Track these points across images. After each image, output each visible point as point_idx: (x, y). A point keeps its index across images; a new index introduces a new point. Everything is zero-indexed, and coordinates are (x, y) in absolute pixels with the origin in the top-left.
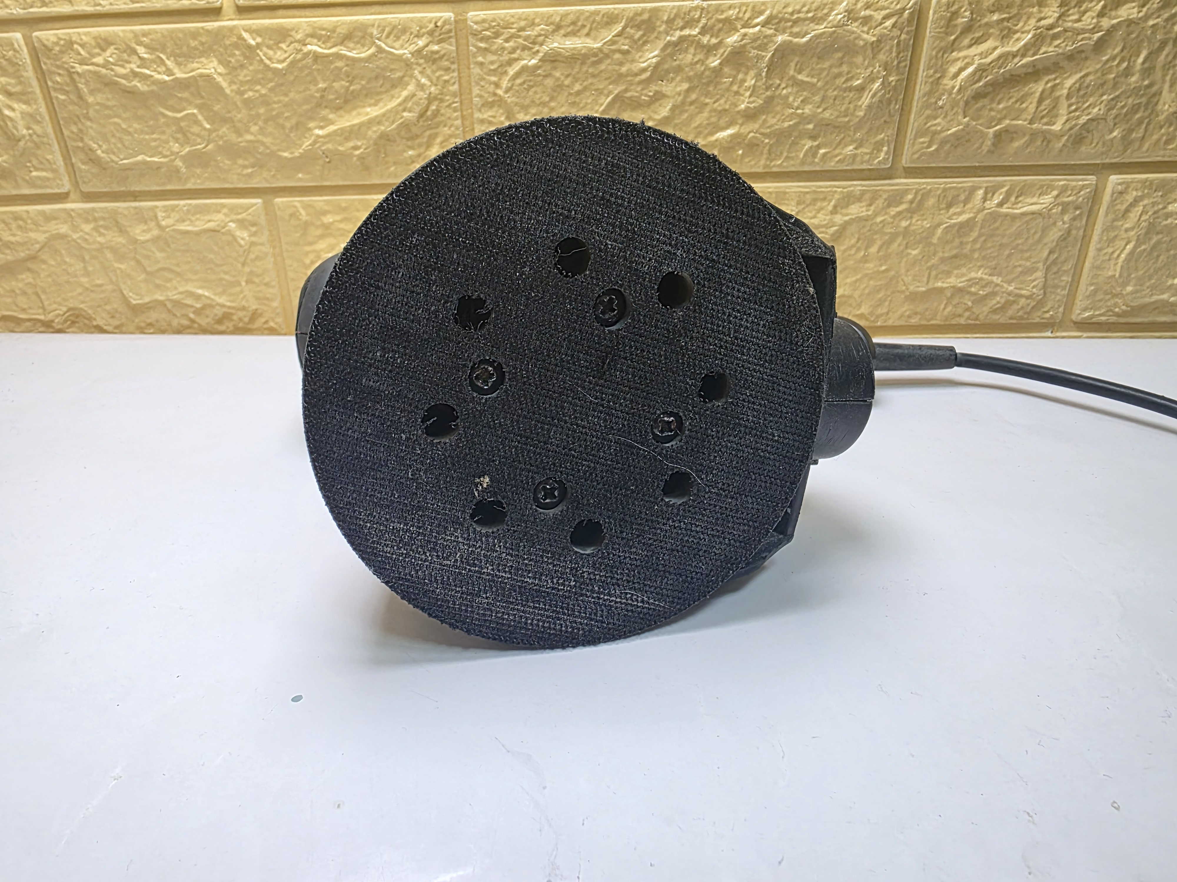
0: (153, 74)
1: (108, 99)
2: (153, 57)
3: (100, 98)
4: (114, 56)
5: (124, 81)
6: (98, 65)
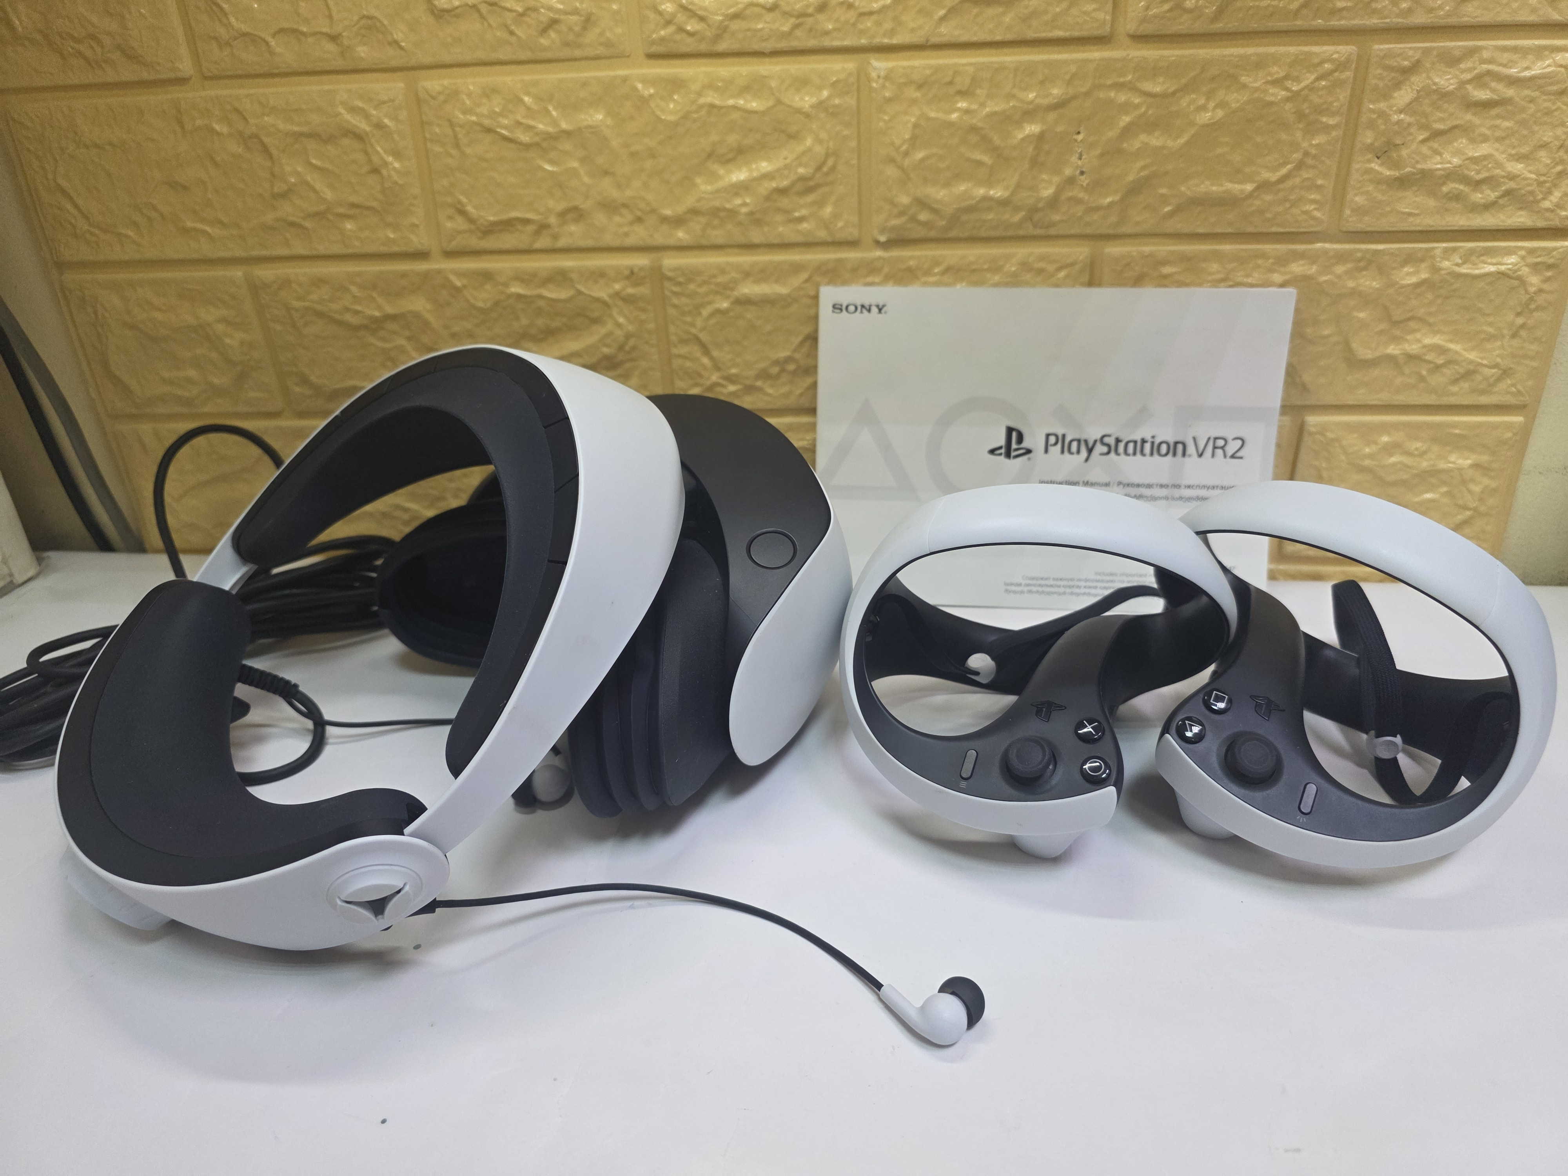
0: (364, 309)
1: (323, 331)
2: (366, 295)
3: (314, 329)
4: (328, 293)
5: (336, 315)
6: (313, 301)
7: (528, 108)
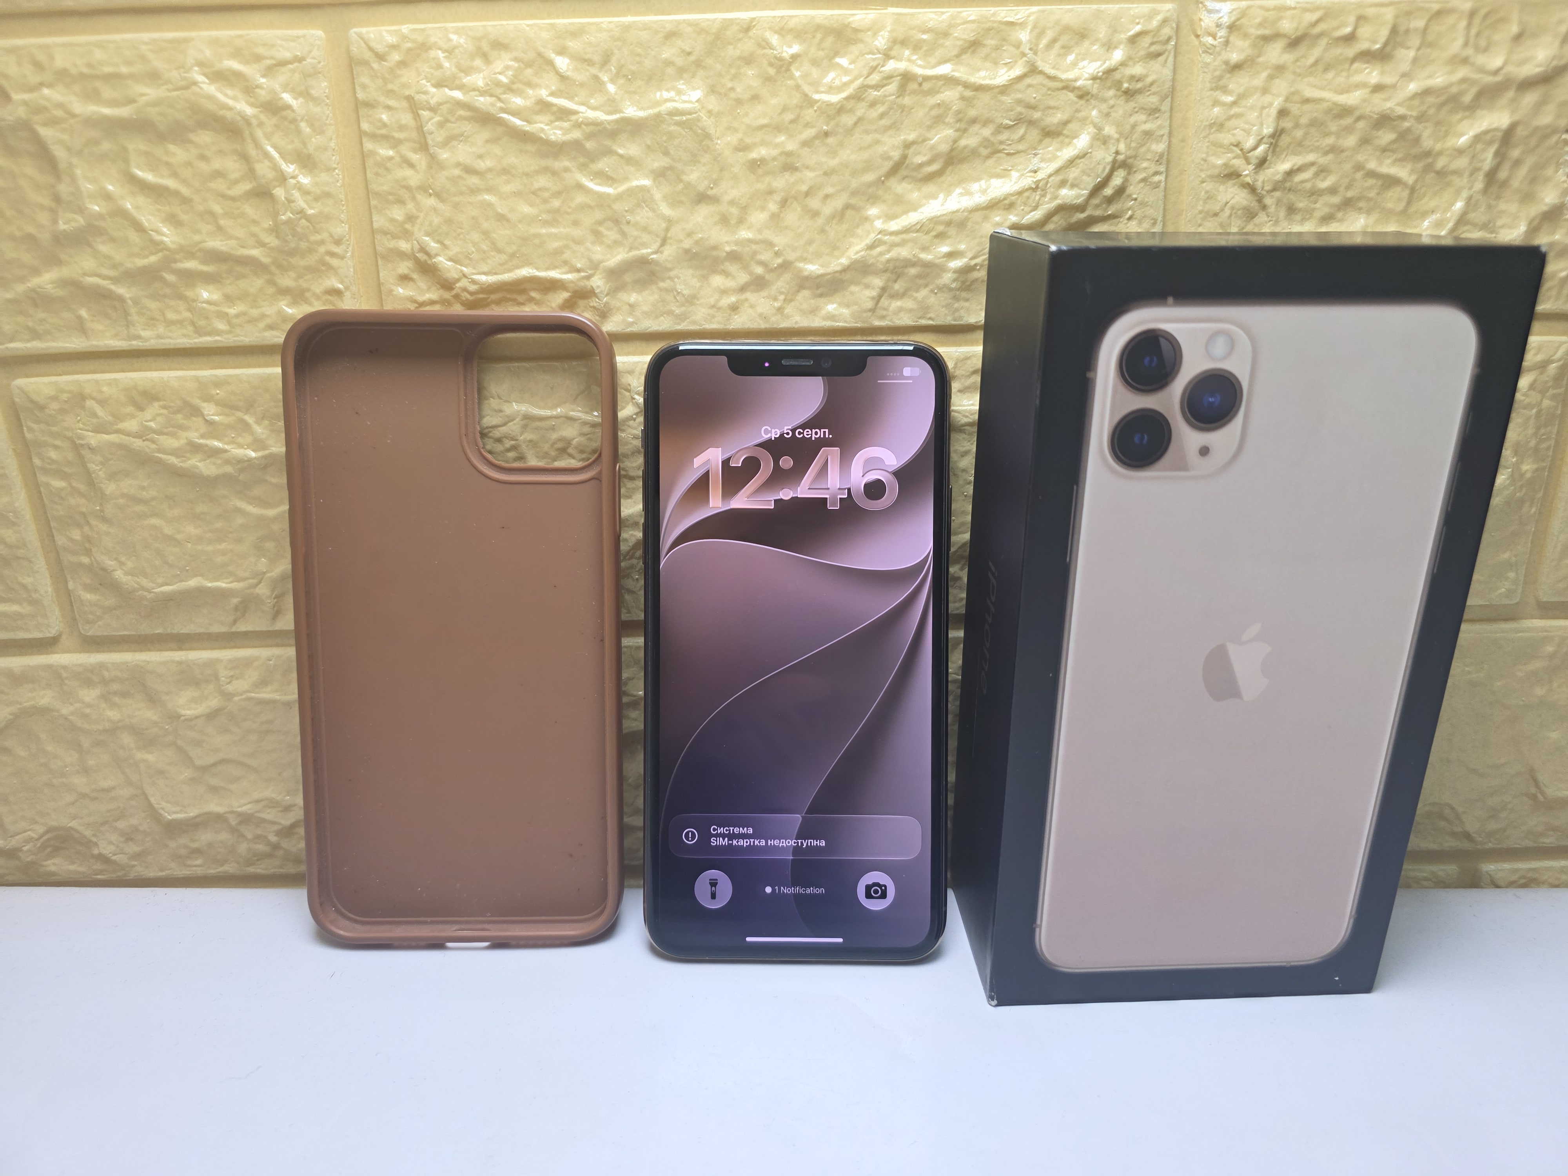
0: (226, 447)
1: (143, 488)
2: (230, 420)
3: (128, 485)
4: (159, 419)
5: (173, 460)
6: (128, 434)
7: (563, 78)
